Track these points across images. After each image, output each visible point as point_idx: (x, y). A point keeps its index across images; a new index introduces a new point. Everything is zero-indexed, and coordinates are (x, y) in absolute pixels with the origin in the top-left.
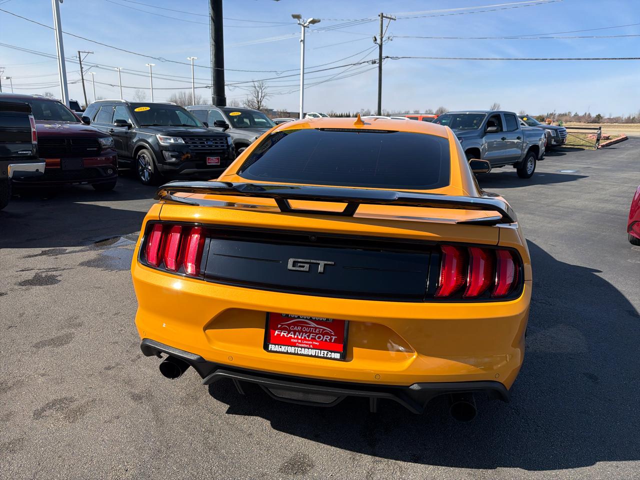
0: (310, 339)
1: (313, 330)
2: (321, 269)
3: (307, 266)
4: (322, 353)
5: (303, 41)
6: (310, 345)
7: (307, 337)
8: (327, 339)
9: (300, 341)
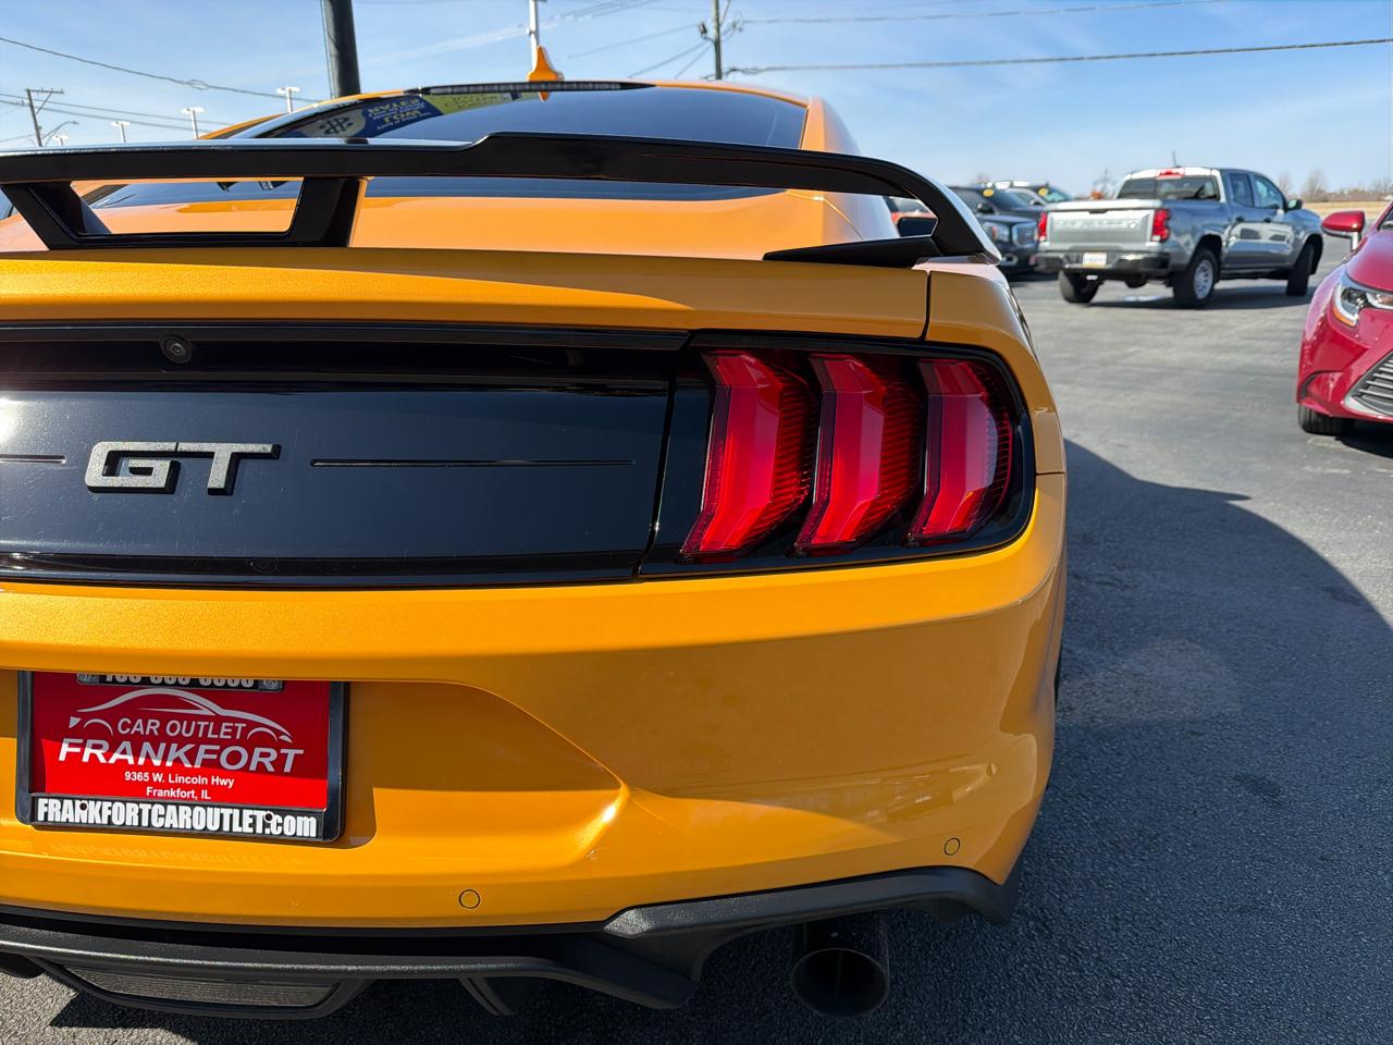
0: (197, 766)
1: (207, 728)
2: (218, 475)
3: (161, 468)
4: (247, 821)
5: (536, 32)
6: (198, 788)
7: (184, 759)
8: (266, 761)
9: (158, 777)
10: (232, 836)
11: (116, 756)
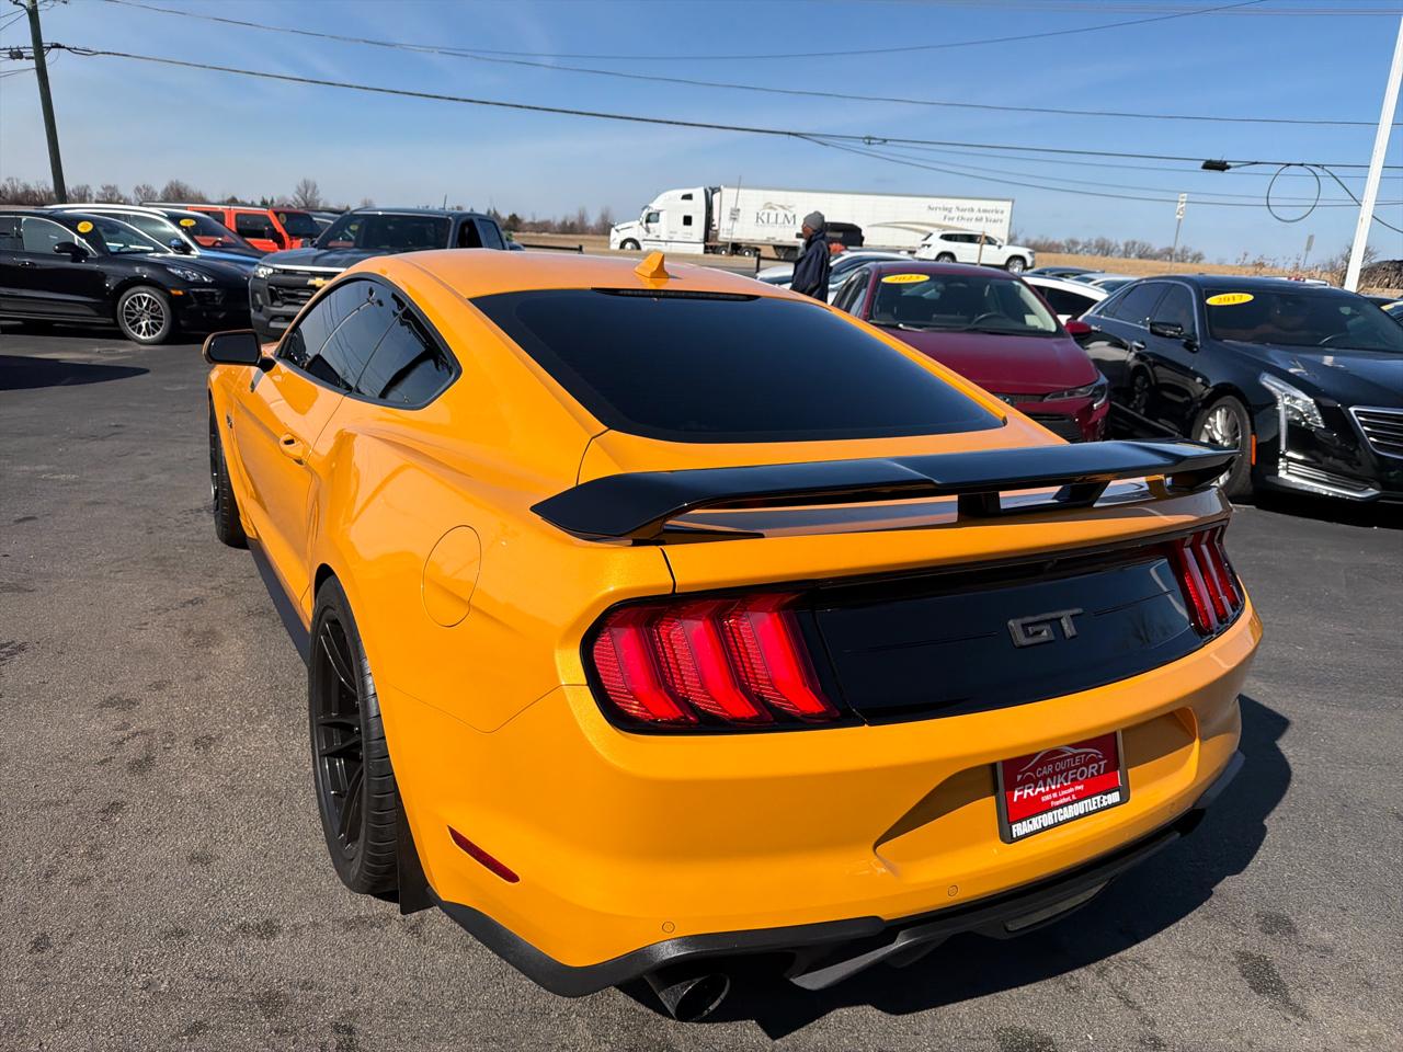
0: (1069, 783)
1: (1070, 763)
2: (1069, 628)
3: (1048, 629)
4: (1094, 803)
6: (1070, 795)
7: (1063, 781)
8: (1094, 771)
9: (1055, 795)
10: (1090, 813)
11: (1038, 790)
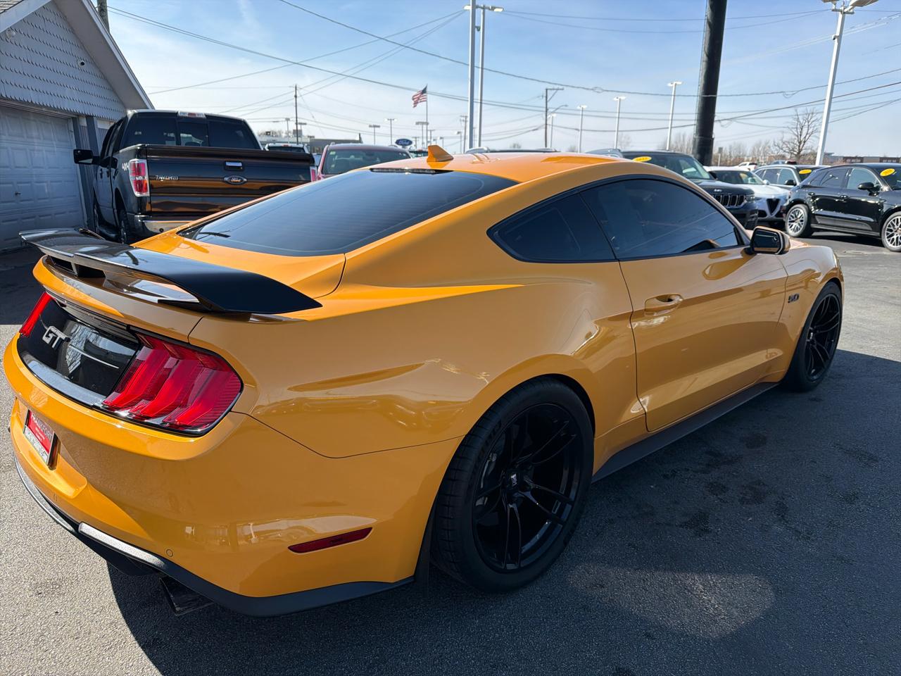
0: (42, 431)
2: (55, 343)
3: (51, 338)
5: (839, 38)
